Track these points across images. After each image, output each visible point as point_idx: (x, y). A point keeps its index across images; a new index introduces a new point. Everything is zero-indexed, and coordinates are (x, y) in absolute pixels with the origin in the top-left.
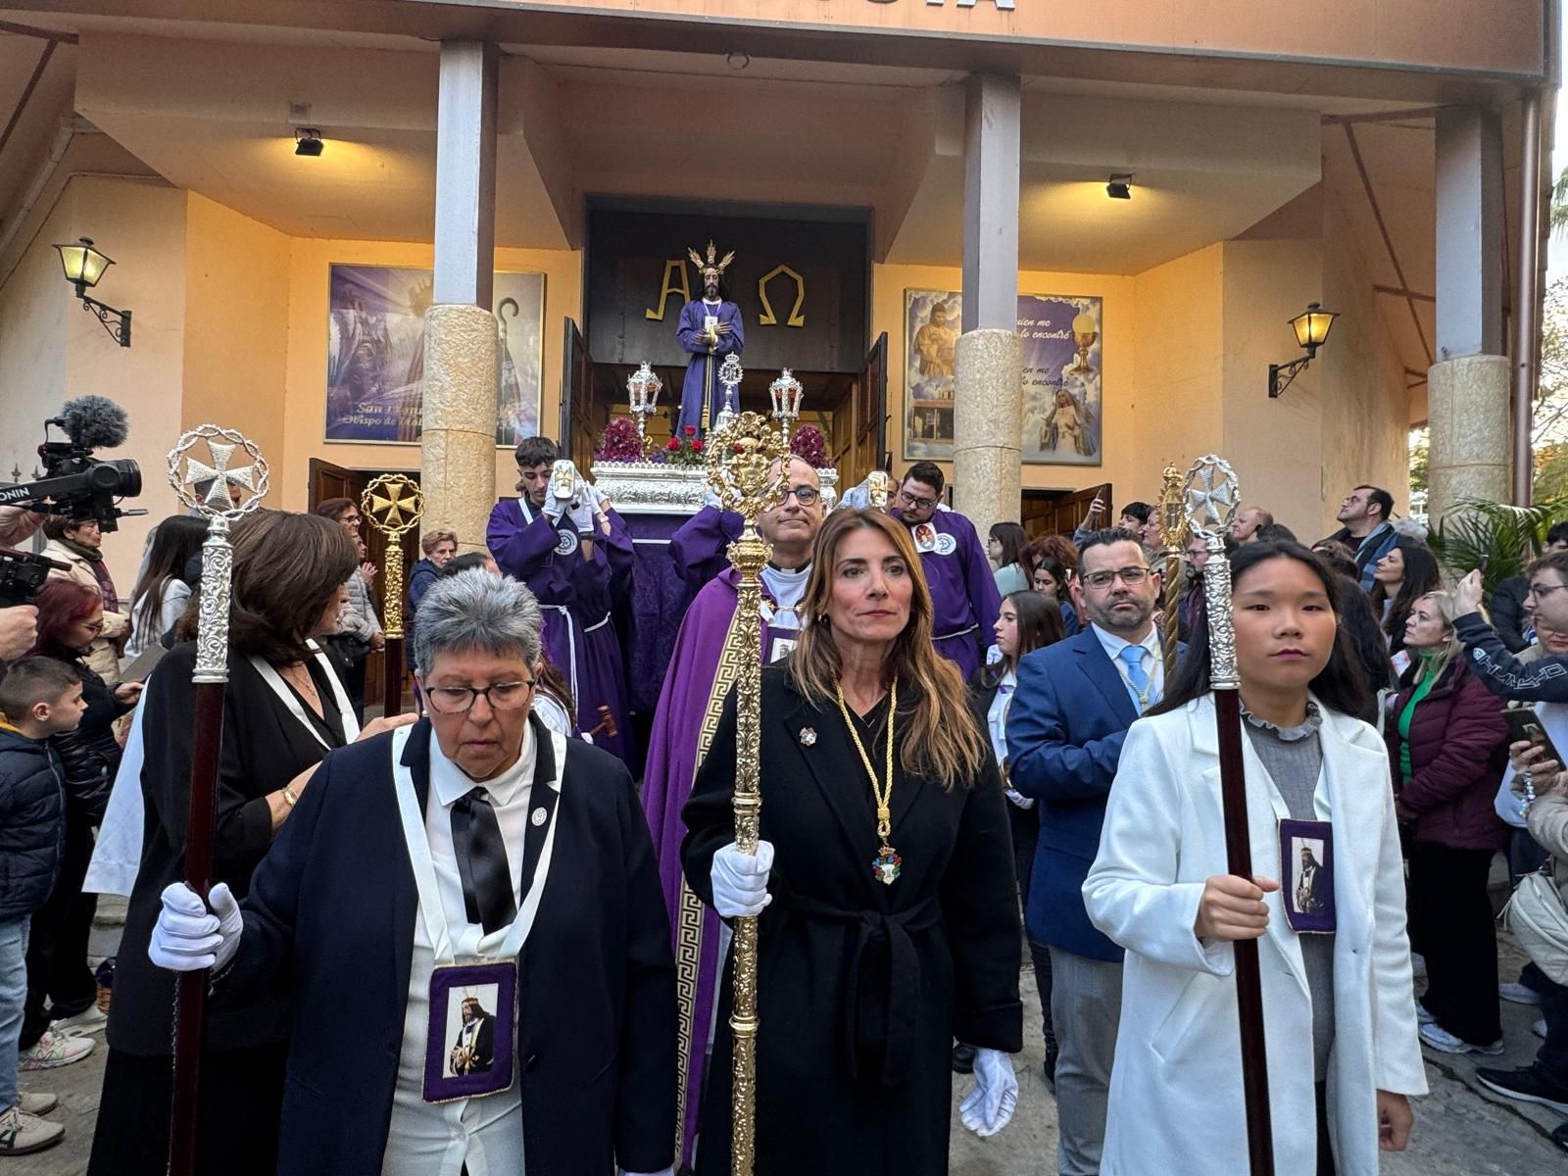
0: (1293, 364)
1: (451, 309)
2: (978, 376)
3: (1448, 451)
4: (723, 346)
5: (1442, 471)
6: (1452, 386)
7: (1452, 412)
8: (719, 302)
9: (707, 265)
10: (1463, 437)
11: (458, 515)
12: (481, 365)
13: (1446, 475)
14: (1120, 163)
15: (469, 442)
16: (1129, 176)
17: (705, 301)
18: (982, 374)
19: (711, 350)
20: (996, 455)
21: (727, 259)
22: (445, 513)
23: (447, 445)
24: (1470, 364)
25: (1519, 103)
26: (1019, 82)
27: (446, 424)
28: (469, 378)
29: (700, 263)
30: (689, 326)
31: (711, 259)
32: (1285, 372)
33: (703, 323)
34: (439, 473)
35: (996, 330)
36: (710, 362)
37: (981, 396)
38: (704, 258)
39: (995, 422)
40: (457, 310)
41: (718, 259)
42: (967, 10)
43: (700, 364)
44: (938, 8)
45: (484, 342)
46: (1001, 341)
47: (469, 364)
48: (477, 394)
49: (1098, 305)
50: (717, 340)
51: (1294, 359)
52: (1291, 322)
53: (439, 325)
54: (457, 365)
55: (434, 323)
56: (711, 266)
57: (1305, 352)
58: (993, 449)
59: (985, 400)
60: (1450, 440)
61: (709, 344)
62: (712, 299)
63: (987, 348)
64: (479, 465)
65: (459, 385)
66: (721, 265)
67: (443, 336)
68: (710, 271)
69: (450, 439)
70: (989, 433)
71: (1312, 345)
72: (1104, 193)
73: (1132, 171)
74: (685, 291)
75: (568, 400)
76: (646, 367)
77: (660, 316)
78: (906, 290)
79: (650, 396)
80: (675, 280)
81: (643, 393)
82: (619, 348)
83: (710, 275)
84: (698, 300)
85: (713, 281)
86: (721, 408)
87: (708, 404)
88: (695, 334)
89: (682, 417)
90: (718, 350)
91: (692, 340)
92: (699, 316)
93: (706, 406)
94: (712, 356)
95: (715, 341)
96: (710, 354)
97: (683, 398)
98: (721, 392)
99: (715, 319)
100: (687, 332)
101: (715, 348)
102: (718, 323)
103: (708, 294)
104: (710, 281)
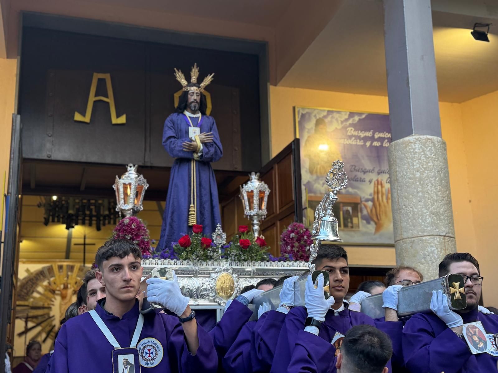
2: (418, 175)
4: (207, 153)
8: (199, 115)
9: (190, 84)
14: (481, 14)
16: (487, 25)
17: (188, 114)
18: (422, 173)
19: (196, 156)
20: (440, 243)
21: (208, 80)
29: (184, 82)
30: (174, 135)
31: (194, 79)
33: (187, 132)
35: (429, 136)
36: (193, 165)
37: (422, 192)
38: (188, 78)
39: (436, 214)
41: (200, 79)
43: (185, 167)
46: (434, 145)
50: (202, 147)
56: (194, 85)
58: (438, 238)
59: (427, 195)
61: (195, 150)
62: (194, 112)
63: (423, 151)
66: (202, 85)
68: (194, 89)
70: (432, 224)
72: (472, 37)
73: (488, 22)
74: (110, 100)
75: (13, 190)
76: (133, 170)
77: (87, 119)
78: (294, 108)
79: (137, 195)
80: (101, 90)
81: (131, 192)
82: (48, 145)
83: (193, 93)
84: (182, 113)
85: (195, 98)
86: (204, 208)
87: (194, 204)
88: (179, 141)
89: (170, 215)
90: (202, 155)
91: (175, 147)
92: (183, 126)
93: (192, 205)
94: (196, 161)
95: (199, 149)
96: (194, 159)
97: (170, 198)
98: (204, 192)
99: (198, 130)
100: (173, 140)
101: (199, 154)
102: (201, 132)
103: (190, 108)
104: (193, 97)
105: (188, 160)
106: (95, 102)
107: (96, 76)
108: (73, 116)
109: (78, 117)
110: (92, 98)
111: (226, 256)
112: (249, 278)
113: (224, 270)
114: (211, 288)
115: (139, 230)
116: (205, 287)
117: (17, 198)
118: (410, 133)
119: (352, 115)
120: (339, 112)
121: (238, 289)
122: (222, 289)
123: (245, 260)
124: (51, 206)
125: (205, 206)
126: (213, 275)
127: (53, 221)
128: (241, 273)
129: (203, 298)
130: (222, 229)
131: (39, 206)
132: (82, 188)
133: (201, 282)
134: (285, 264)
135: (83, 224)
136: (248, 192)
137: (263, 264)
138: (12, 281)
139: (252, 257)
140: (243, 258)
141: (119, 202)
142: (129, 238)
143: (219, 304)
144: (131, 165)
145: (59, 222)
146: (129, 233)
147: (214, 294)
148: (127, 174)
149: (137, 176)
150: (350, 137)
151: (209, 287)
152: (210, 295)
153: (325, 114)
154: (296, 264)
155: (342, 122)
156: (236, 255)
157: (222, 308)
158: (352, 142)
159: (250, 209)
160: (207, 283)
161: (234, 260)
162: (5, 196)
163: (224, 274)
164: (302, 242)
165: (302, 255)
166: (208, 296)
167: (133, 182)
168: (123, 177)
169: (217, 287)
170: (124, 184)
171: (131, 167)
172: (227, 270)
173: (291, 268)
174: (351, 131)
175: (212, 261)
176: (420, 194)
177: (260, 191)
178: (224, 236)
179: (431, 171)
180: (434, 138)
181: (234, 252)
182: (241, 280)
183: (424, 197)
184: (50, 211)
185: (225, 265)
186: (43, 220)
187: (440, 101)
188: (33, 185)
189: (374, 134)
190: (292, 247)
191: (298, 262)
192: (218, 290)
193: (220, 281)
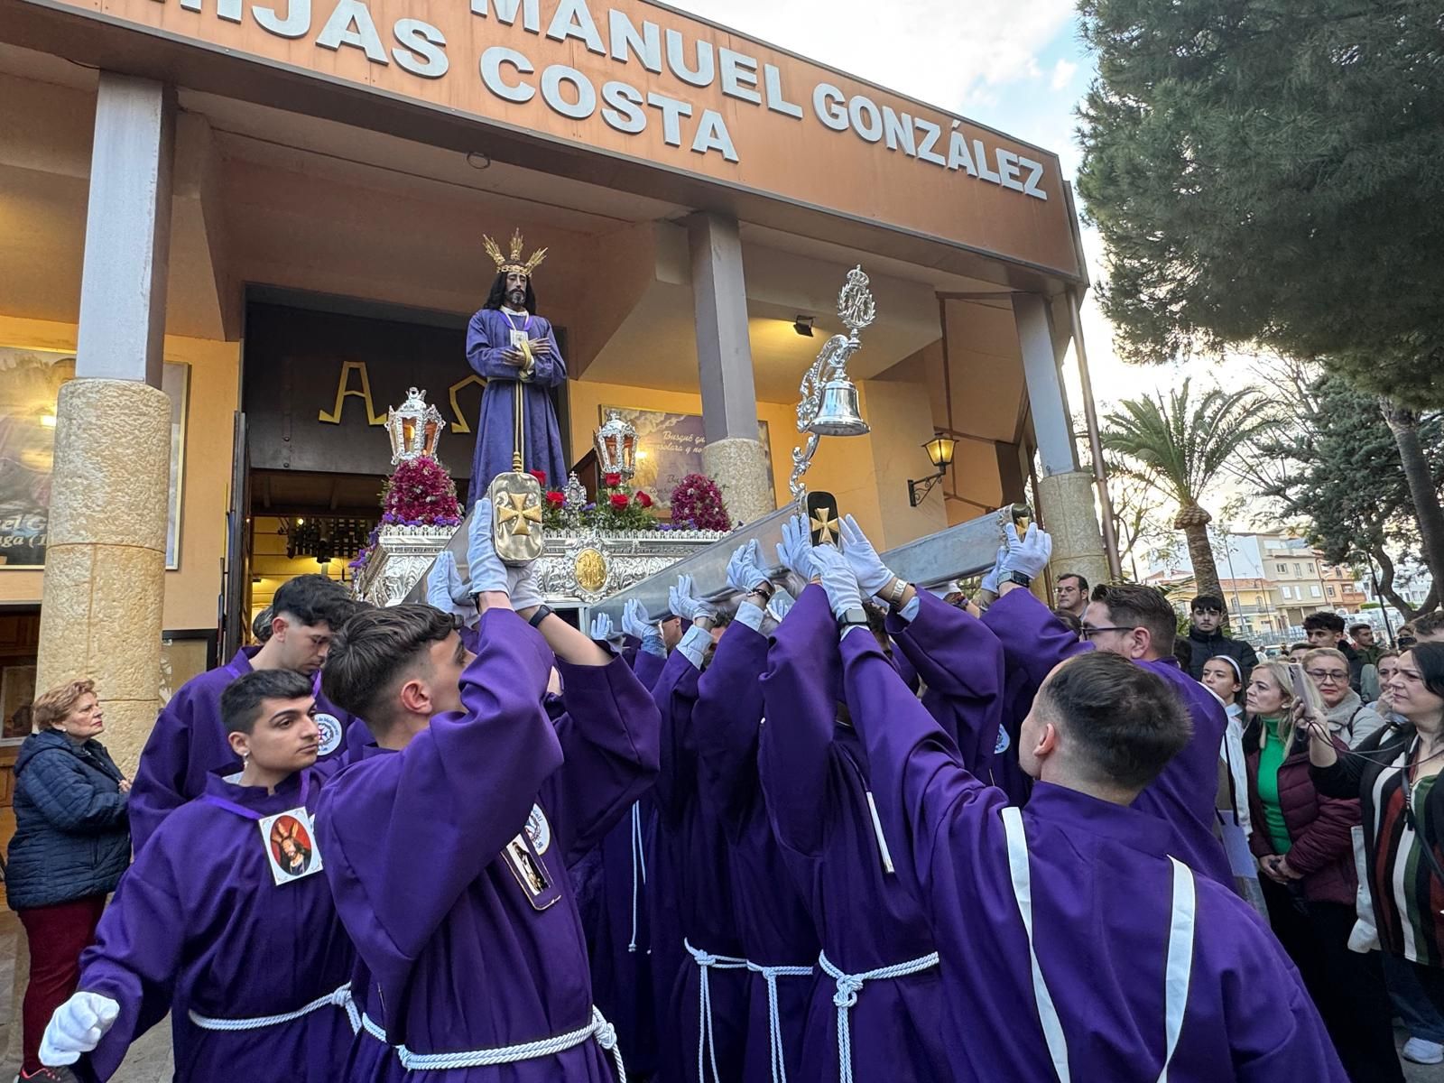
0: (928, 479)
1: (106, 385)
2: (734, 482)
3: (1066, 546)
4: (541, 372)
5: (1064, 561)
6: (1060, 495)
7: (1064, 515)
8: (526, 312)
9: (509, 261)
10: (1076, 535)
11: (110, 659)
12: (150, 458)
13: (1068, 565)
14: (806, 307)
15: (130, 559)
16: (811, 318)
17: (506, 310)
19: (523, 375)
21: (538, 257)
22: (87, 658)
23: (94, 563)
24: (1069, 479)
25: (1064, 295)
26: (738, 228)
27: (95, 535)
28: (132, 474)
29: (499, 258)
30: (486, 341)
31: (515, 254)
32: (922, 485)
33: (507, 339)
34: (79, 603)
35: (745, 440)
36: (519, 392)
37: (740, 502)
38: (506, 253)
40: (118, 387)
42: (699, 155)
43: (505, 396)
44: (674, 148)
45: (157, 431)
47: (134, 457)
48: (143, 497)
49: (765, 428)
50: (533, 361)
51: (928, 476)
52: (924, 446)
53: (88, 404)
54: (117, 458)
55: (76, 401)
56: (517, 263)
57: (937, 470)
60: (1066, 536)
62: (517, 308)
64: (144, 590)
65: (115, 483)
66: (528, 264)
67: (94, 420)
68: (516, 269)
69: (100, 557)
71: (942, 464)
72: (794, 330)
73: (812, 315)
74: (367, 395)
75: (238, 508)
76: (419, 397)
77: (336, 419)
78: (600, 406)
79: (427, 439)
80: (354, 382)
81: (417, 433)
82: (285, 452)
83: (515, 276)
84: (498, 309)
85: (519, 284)
86: (539, 459)
87: (520, 451)
88: (494, 351)
89: (482, 467)
90: (534, 375)
91: (488, 359)
92: (501, 330)
93: (517, 453)
94: (523, 384)
95: (529, 363)
96: (520, 381)
97: (481, 446)
98: (538, 434)
99: (524, 335)
100: (485, 350)
101: (529, 373)
102: (530, 338)
103: (510, 300)
104: (515, 283)
105: (511, 383)
106: (345, 397)
107: (347, 366)
108: (318, 416)
109: (324, 416)
110: (342, 393)
111: (587, 523)
112: (629, 557)
113: (588, 545)
114: (568, 573)
115: (436, 478)
116: (557, 571)
117: (244, 523)
118: (724, 436)
119: (668, 416)
120: (654, 413)
121: (611, 574)
122: (587, 575)
123: (621, 528)
124: (296, 532)
125: (541, 455)
126: (569, 553)
127: (300, 553)
128: (618, 550)
129: (554, 591)
130: (580, 481)
131: (280, 532)
132: (333, 507)
133: (550, 565)
134: (684, 534)
135: (341, 555)
136: (606, 438)
137: (649, 534)
138: (241, 621)
139: (631, 523)
140: (618, 524)
141: (396, 448)
142: (418, 491)
143: (583, 600)
144: (415, 389)
145: (308, 554)
146: (420, 483)
147: (573, 584)
148: (408, 403)
149: (425, 406)
150: (667, 442)
151: (564, 572)
152: (567, 586)
153: (637, 414)
154: (700, 534)
155: (657, 425)
156: (605, 520)
157: (588, 606)
158: (669, 448)
159: (612, 464)
160: (561, 567)
161: (604, 528)
162: (228, 514)
163: (588, 551)
164: (707, 501)
165: (708, 521)
166: (563, 586)
167: (419, 416)
168: (402, 408)
169: (577, 573)
170: (404, 420)
171: (414, 393)
172: (593, 544)
173: (693, 540)
174: (668, 436)
175: (567, 529)
176: (736, 504)
177: (626, 436)
178: (583, 491)
179: (747, 478)
180: (751, 441)
181: (602, 515)
182: (616, 560)
183: (740, 507)
184: (296, 538)
185: (589, 535)
186: (286, 552)
187: (758, 400)
188: (267, 504)
189: (694, 438)
190: (692, 509)
191: (703, 531)
192: (579, 576)
193: (583, 563)
